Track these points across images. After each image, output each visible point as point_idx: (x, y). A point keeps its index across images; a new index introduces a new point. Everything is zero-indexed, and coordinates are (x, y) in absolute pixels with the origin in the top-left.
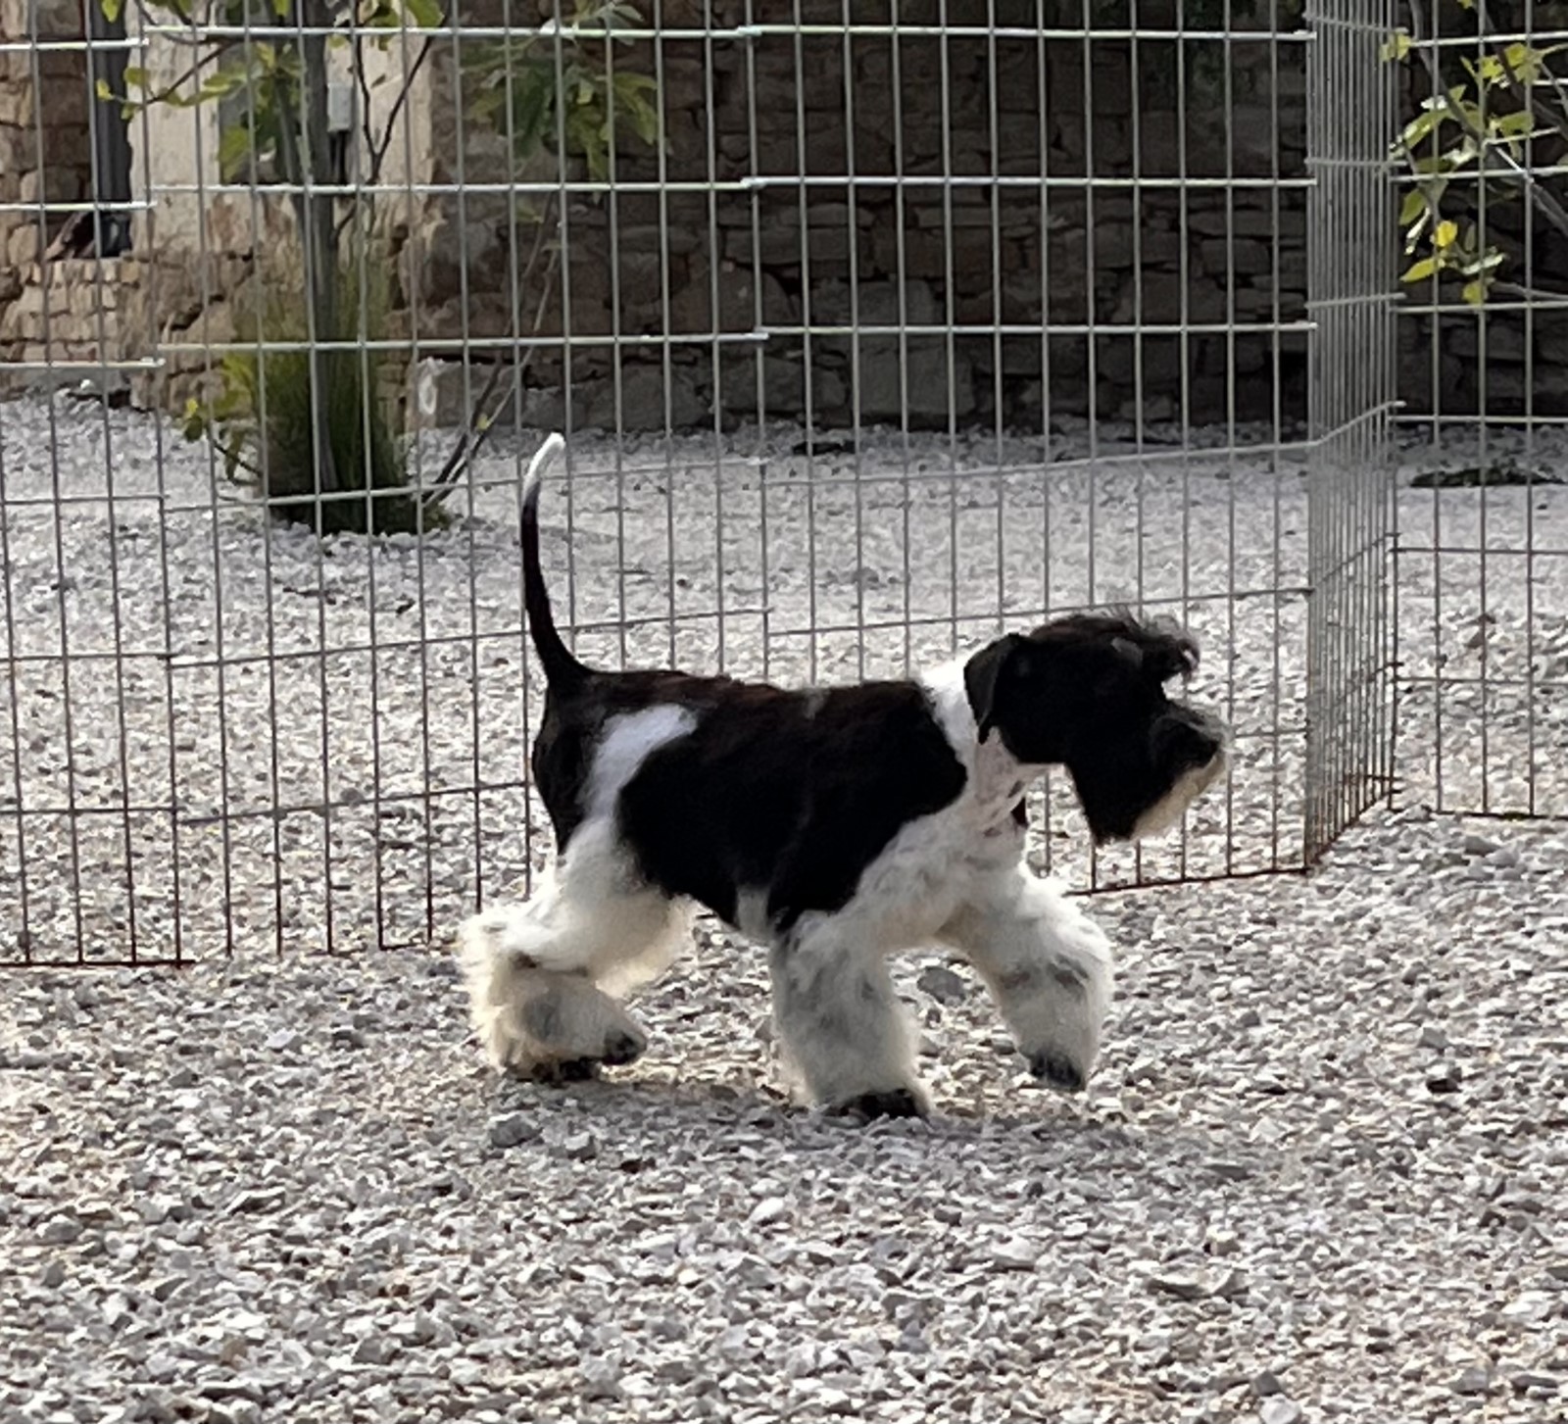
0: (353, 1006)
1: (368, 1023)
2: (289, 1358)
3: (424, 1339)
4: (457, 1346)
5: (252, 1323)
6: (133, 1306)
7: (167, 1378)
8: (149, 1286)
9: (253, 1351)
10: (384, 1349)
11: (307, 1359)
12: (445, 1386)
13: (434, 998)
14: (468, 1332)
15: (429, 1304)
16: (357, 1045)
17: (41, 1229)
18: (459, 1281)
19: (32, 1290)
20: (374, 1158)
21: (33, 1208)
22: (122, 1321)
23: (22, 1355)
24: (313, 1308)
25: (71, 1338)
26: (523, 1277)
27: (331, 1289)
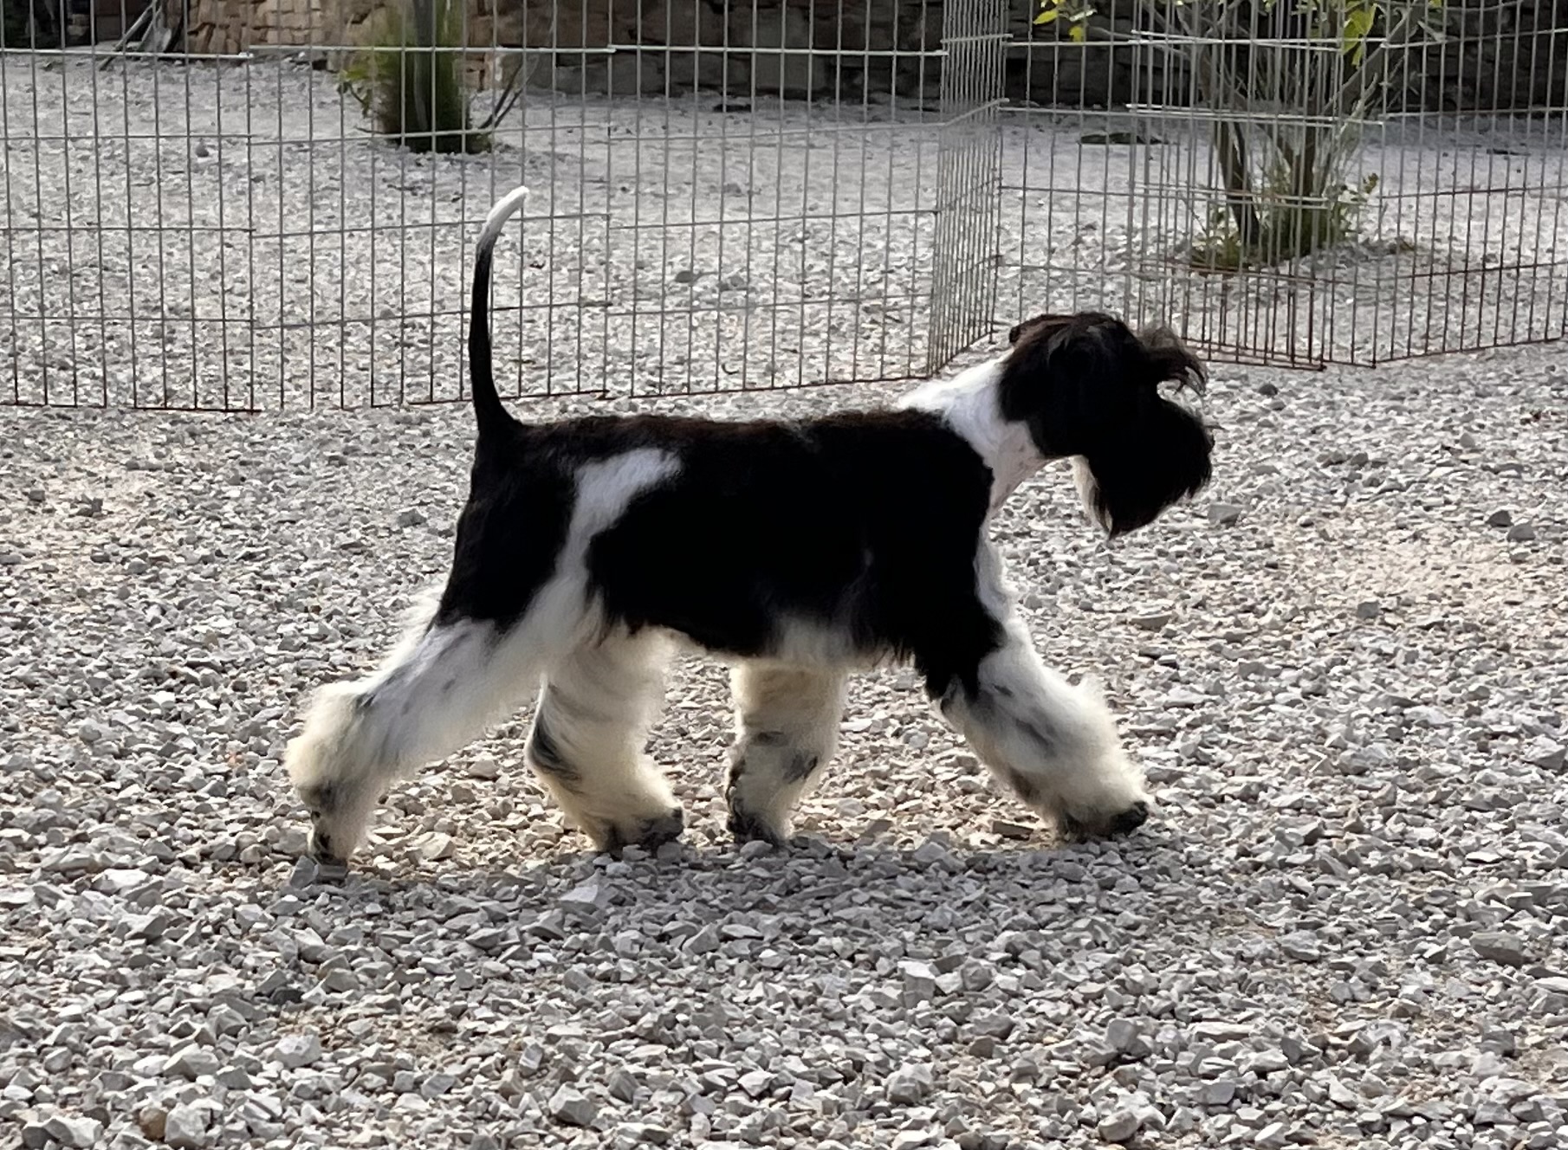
0: (347, 440)
1: (353, 451)
2: (241, 646)
3: (322, 638)
4: (340, 642)
5: (226, 624)
6: (163, 612)
7: (170, 655)
8: (176, 601)
9: (222, 641)
10: (297, 642)
11: (252, 647)
12: (326, 665)
13: (394, 437)
14: (349, 634)
15: (329, 618)
16: (342, 463)
17: (127, 566)
18: (351, 605)
19: (110, 599)
20: (328, 531)
21: (124, 552)
22: (156, 620)
23: (93, 637)
24: (264, 617)
25: (124, 629)
26: (387, 604)
27: (278, 606)
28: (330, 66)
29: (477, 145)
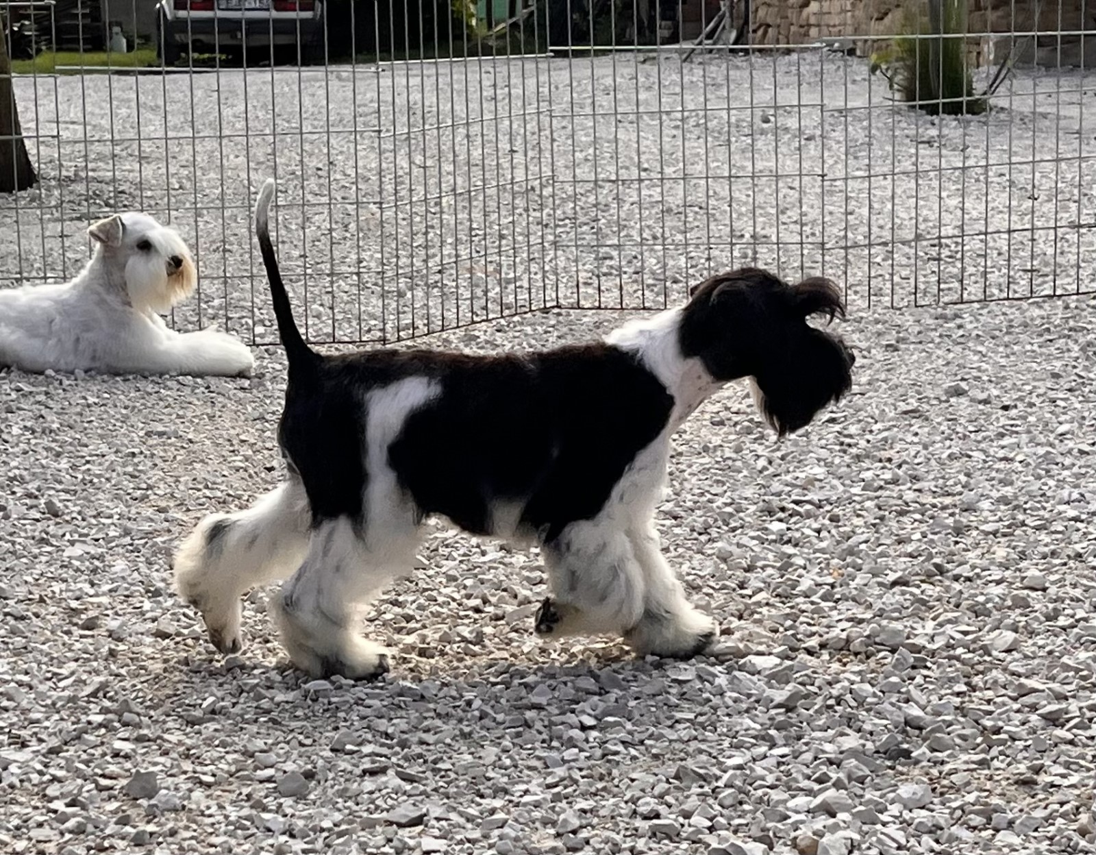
0: (898, 332)
1: (904, 340)
2: (833, 487)
3: (895, 481)
4: (909, 485)
5: (819, 471)
6: (770, 463)
7: (779, 494)
8: (779, 454)
9: (817, 484)
10: (876, 485)
11: (841, 488)
12: (900, 502)
13: (935, 330)
14: (915, 478)
15: (900, 466)
16: (897, 350)
17: (738, 427)
18: (915, 457)
19: (728, 454)
20: (891, 401)
21: (736, 418)
22: (765, 468)
23: (718, 482)
24: (848, 466)
25: (741, 475)
26: (944, 456)
27: (858, 458)
28: (858, 53)
29: (976, 108)
